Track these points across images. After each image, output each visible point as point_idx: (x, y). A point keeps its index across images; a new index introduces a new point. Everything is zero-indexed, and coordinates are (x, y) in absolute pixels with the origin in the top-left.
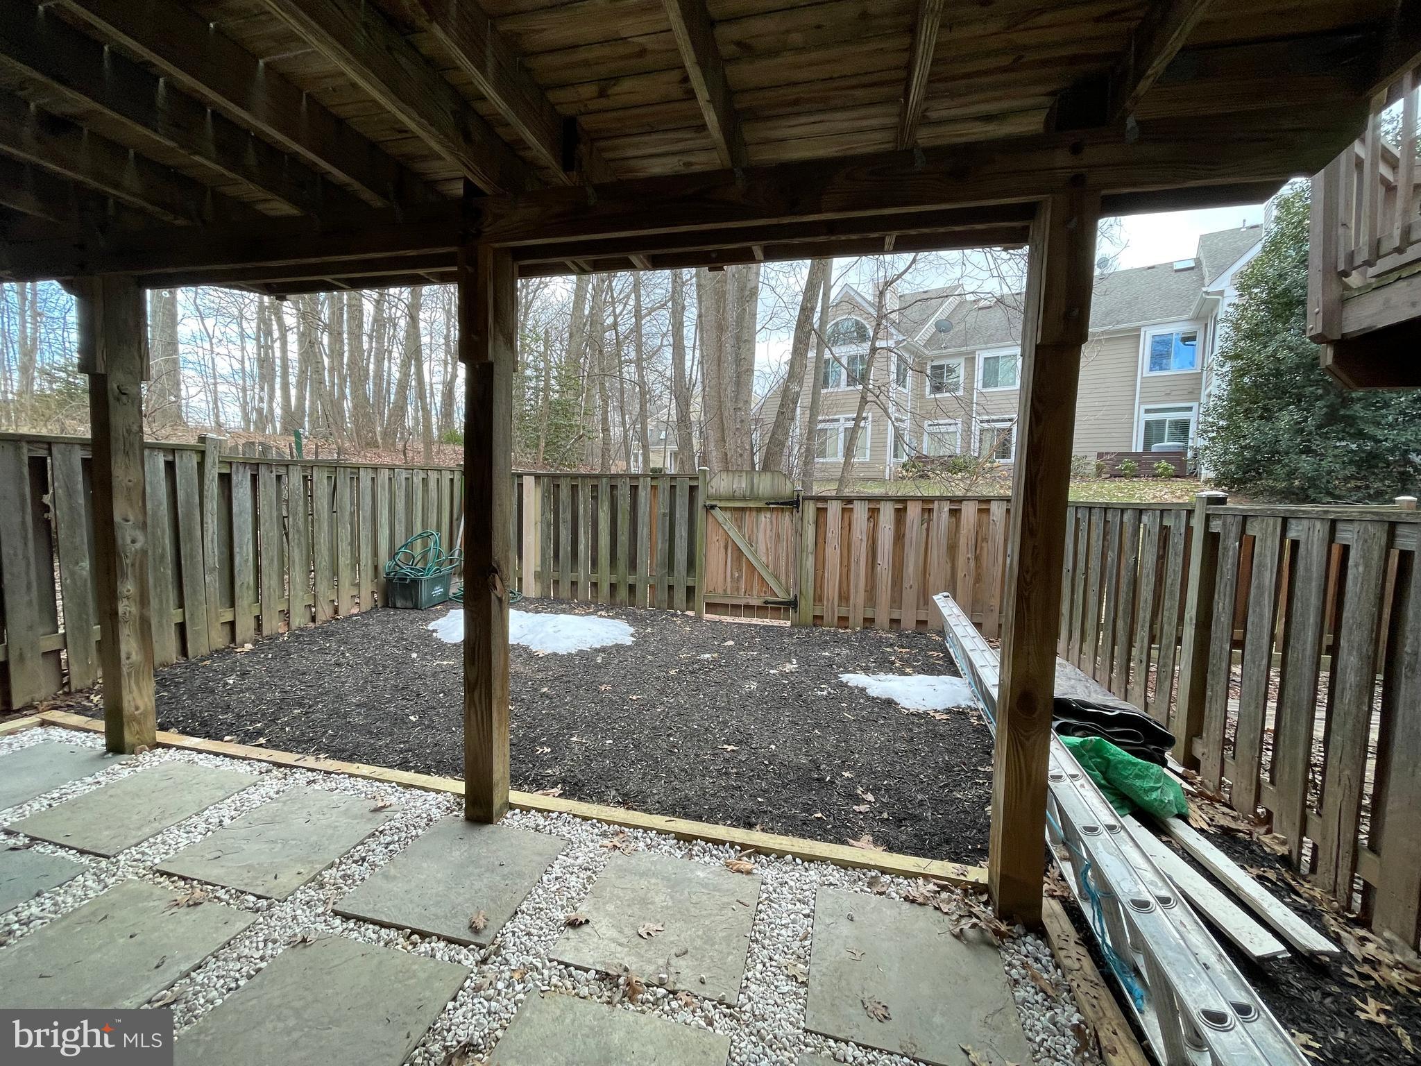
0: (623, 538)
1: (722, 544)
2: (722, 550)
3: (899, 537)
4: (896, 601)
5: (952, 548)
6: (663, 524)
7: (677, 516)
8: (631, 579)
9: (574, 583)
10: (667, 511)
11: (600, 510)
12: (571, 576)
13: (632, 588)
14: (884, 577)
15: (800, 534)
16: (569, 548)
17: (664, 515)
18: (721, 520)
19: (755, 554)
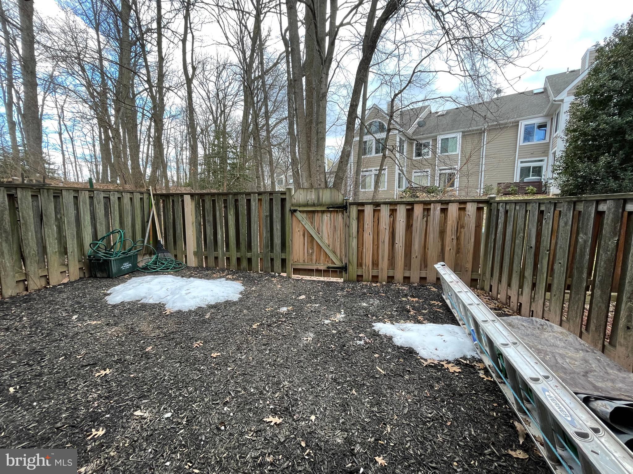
0: (244, 230)
1: (302, 233)
2: (302, 237)
3: (409, 226)
4: (408, 265)
5: (442, 233)
6: (266, 221)
7: (274, 216)
8: (249, 255)
9: (216, 258)
10: (268, 214)
11: (229, 215)
12: (215, 254)
13: (250, 260)
14: (400, 251)
15: (347, 226)
16: (212, 238)
17: (267, 216)
18: (300, 218)
19: (321, 238)
